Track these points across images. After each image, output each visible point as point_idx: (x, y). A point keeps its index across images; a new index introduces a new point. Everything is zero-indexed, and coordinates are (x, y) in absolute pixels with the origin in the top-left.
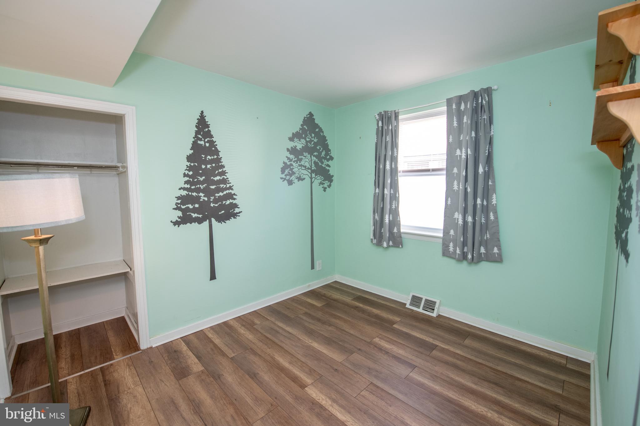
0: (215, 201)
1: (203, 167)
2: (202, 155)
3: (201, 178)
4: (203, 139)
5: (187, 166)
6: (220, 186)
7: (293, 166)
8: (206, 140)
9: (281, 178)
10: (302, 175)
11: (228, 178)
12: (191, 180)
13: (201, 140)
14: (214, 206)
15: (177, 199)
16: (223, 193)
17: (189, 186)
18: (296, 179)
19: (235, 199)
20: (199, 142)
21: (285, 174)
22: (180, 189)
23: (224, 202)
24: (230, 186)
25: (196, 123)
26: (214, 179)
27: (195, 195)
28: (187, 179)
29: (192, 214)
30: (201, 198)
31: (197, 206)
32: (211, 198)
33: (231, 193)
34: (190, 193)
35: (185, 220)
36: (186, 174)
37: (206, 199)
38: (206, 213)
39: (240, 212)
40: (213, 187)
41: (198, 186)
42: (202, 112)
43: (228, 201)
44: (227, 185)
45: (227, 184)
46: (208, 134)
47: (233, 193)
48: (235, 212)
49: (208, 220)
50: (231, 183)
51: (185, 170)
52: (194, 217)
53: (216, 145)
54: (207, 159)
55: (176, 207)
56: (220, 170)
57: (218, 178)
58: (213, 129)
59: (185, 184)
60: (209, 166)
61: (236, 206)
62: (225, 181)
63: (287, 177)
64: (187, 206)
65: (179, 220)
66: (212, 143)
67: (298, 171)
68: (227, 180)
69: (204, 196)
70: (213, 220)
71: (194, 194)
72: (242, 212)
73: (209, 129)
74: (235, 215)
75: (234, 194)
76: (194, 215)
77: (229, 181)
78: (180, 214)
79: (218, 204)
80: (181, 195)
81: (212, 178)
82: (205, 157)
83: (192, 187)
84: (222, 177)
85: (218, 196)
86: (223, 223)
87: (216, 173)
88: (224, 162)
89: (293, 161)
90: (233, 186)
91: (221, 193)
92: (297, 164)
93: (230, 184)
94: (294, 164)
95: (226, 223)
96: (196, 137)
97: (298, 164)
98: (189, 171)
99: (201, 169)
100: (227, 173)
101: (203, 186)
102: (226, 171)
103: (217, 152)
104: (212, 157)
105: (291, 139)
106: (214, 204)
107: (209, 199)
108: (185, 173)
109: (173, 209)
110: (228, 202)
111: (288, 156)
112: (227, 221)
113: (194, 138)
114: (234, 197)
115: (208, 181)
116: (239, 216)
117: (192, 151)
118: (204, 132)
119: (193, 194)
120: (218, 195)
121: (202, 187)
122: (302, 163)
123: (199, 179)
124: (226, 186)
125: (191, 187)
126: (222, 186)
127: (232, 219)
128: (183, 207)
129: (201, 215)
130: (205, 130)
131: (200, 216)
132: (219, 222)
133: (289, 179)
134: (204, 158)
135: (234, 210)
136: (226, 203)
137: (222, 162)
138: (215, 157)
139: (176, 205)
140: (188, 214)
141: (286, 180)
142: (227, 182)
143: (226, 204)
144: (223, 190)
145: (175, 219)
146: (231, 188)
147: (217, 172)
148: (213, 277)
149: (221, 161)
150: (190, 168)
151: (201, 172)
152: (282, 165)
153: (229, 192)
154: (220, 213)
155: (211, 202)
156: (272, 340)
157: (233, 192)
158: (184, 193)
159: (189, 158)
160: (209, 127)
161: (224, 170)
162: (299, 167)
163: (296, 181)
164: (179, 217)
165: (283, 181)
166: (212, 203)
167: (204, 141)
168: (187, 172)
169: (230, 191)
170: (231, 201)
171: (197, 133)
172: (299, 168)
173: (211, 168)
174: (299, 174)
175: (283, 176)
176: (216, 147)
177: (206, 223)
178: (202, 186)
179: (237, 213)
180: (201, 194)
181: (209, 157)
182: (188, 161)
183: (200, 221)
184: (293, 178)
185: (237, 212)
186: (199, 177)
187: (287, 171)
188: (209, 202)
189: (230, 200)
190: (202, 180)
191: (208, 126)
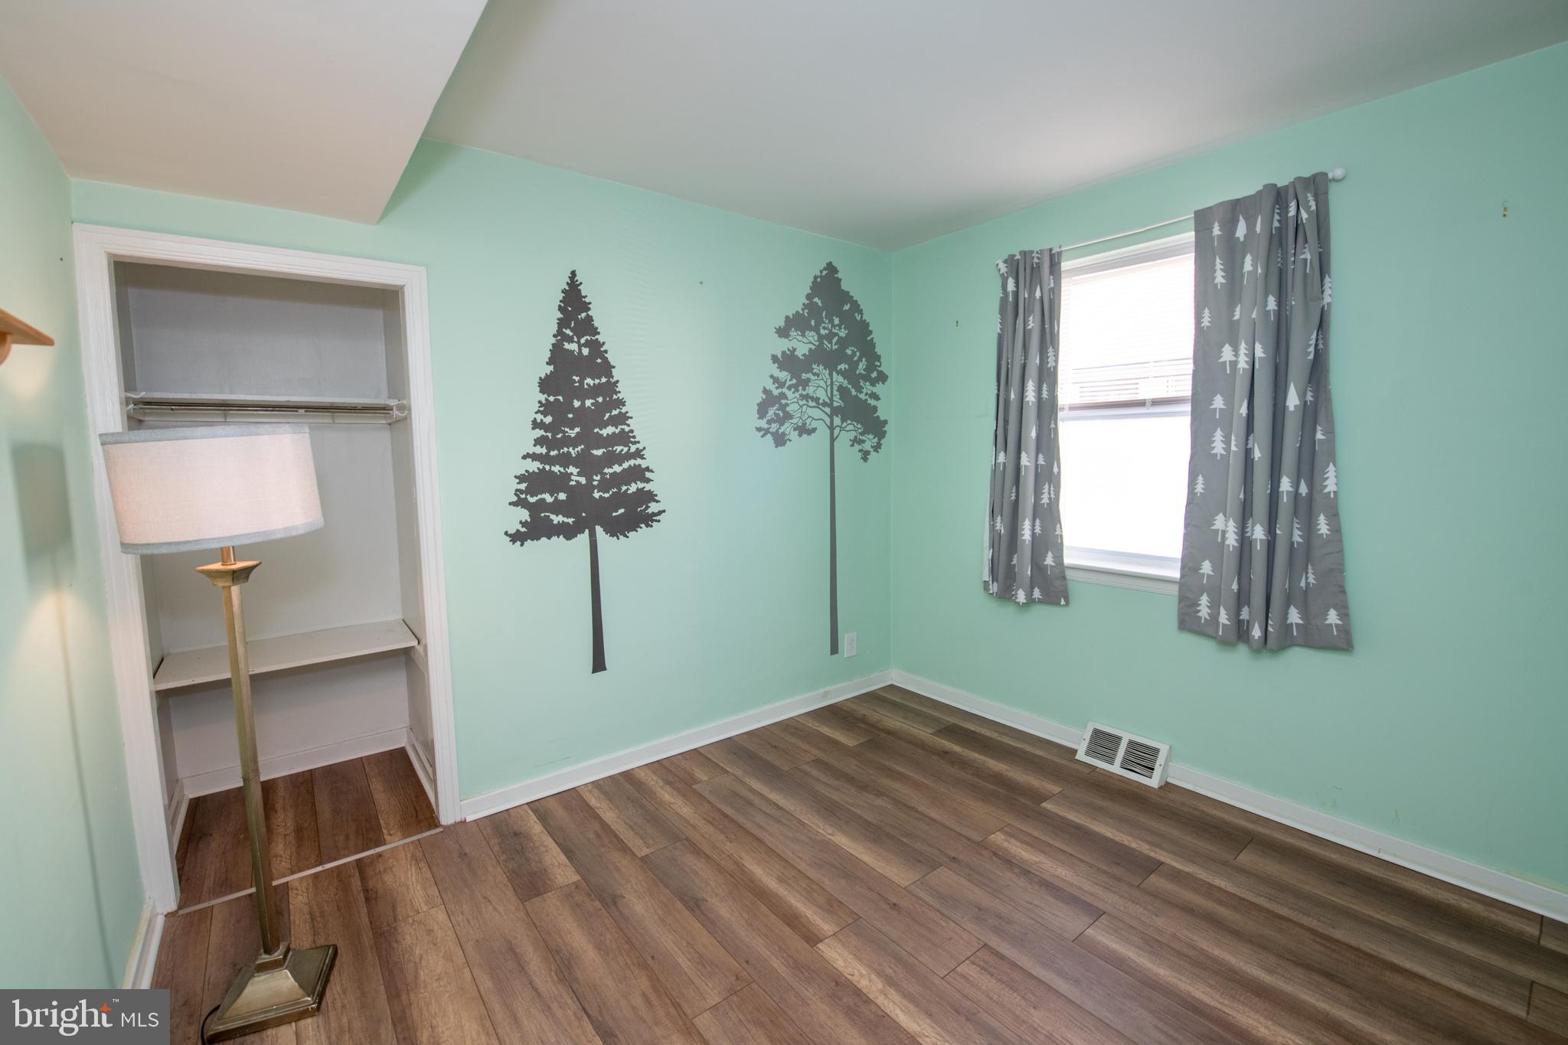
0: (604, 486)
1: (577, 404)
2: (574, 377)
3: (571, 432)
4: (576, 339)
5: (540, 402)
6: (614, 449)
7: (787, 398)
8: (583, 341)
9: (759, 429)
10: (808, 422)
11: (632, 431)
12: (550, 435)
13: (570, 340)
14: (601, 496)
15: (518, 481)
16: (620, 465)
17: (544, 451)
18: (795, 429)
19: (648, 481)
20: (567, 346)
21: (767, 418)
22: (524, 457)
23: (624, 488)
24: (637, 449)
25: (561, 301)
26: (600, 432)
27: (559, 471)
28: (539, 433)
29: (553, 517)
30: (573, 477)
31: (562, 496)
32: (595, 477)
33: (640, 465)
34: (547, 467)
35: (535, 529)
36: (539, 421)
37: (583, 480)
38: (584, 514)
39: (660, 513)
40: (598, 452)
41: (566, 449)
42: (573, 273)
43: (633, 485)
44: (630, 447)
45: (630, 445)
46: (588, 327)
47: (643, 466)
48: (650, 511)
49: (587, 531)
50: (639, 442)
51: (536, 413)
52: (555, 522)
53: (606, 352)
54: (586, 386)
55: (515, 499)
56: (615, 412)
57: (610, 430)
58: (598, 314)
59: (535, 445)
60: (588, 403)
61: (651, 497)
62: (626, 438)
63: (773, 425)
64: (540, 497)
65: (524, 530)
66: (596, 347)
67: (800, 410)
68: (631, 435)
69: (578, 473)
70: (599, 529)
71: (556, 469)
72: (664, 511)
73: (590, 313)
74: (649, 519)
75: (648, 469)
76: (557, 519)
77: (634, 437)
78: (524, 515)
79: (611, 492)
80: (527, 471)
81: (596, 430)
82: (581, 382)
83: (553, 453)
84: (620, 427)
85: (611, 474)
86: (621, 537)
87: (605, 419)
88: (624, 391)
89: (787, 385)
90: (644, 448)
91: (616, 465)
92: (797, 395)
93: (637, 446)
94: (789, 394)
95: (628, 537)
96: (559, 332)
97: (800, 392)
98: (545, 414)
99: (573, 410)
100: (631, 418)
101: (576, 449)
102: (627, 412)
103: (607, 369)
104: (597, 381)
105: (782, 332)
106: (601, 494)
107: (590, 480)
108: (535, 419)
109: (510, 504)
110: (633, 488)
111: (775, 375)
112: (631, 534)
113: (555, 336)
114: (648, 475)
115: (589, 439)
116: (659, 521)
117: (551, 368)
118: (577, 321)
119: (553, 468)
120: (610, 471)
121: (573, 452)
122: (810, 390)
123: (567, 432)
124: (629, 449)
125: (549, 452)
126: (619, 448)
127: (641, 528)
128: (532, 500)
129: (573, 520)
130: (579, 317)
131: (570, 521)
132: (612, 535)
133: (777, 431)
134: (577, 384)
135: (648, 507)
136: (628, 489)
137: (619, 392)
138: (604, 380)
139: (516, 494)
140: (542, 515)
141: (770, 433)
142: (632, 439)
143: (629, 492)
144: (620, 459)
145: (514, 527)
146: (639, 454)
147: (607, 415)
148: (599, 665)
149: (618, 390)
150: (546, 408)
151: (570, 416)
152: (760, 397)
153: (635, 465)
154: (614, 514)
155: (595, 487)
156: (736, 822)
157: (644, 464)
158: (534, 466)
159: (545, 385)
160: (590, 309)
161: (623, 411)
162: (802, 400)
163: (794, 435)
164: (523, 524)
165: (762, 437)
166: (596, 491)
167: (578, 342)
168: (539, 417)
169: (639, 461)
170: (640, 485)
171: (562, 324)
172: (801, 403)
173: (593, 408)
174: (800, 417)
175: (763, 424)
176: (606, 355)
177: (583, 538)
178: (573, 449)
179: (654, 515)
180: (572, 470)
181: (589, 381)
182: (542, 391)
183: (569, 532)
184: (787, 428)
185: (653, 513)
186: (566, 429)
187: (771, 412)
188: (589, 487)
189: (638, 483)
190: (573, 435)
191: (586, 307)
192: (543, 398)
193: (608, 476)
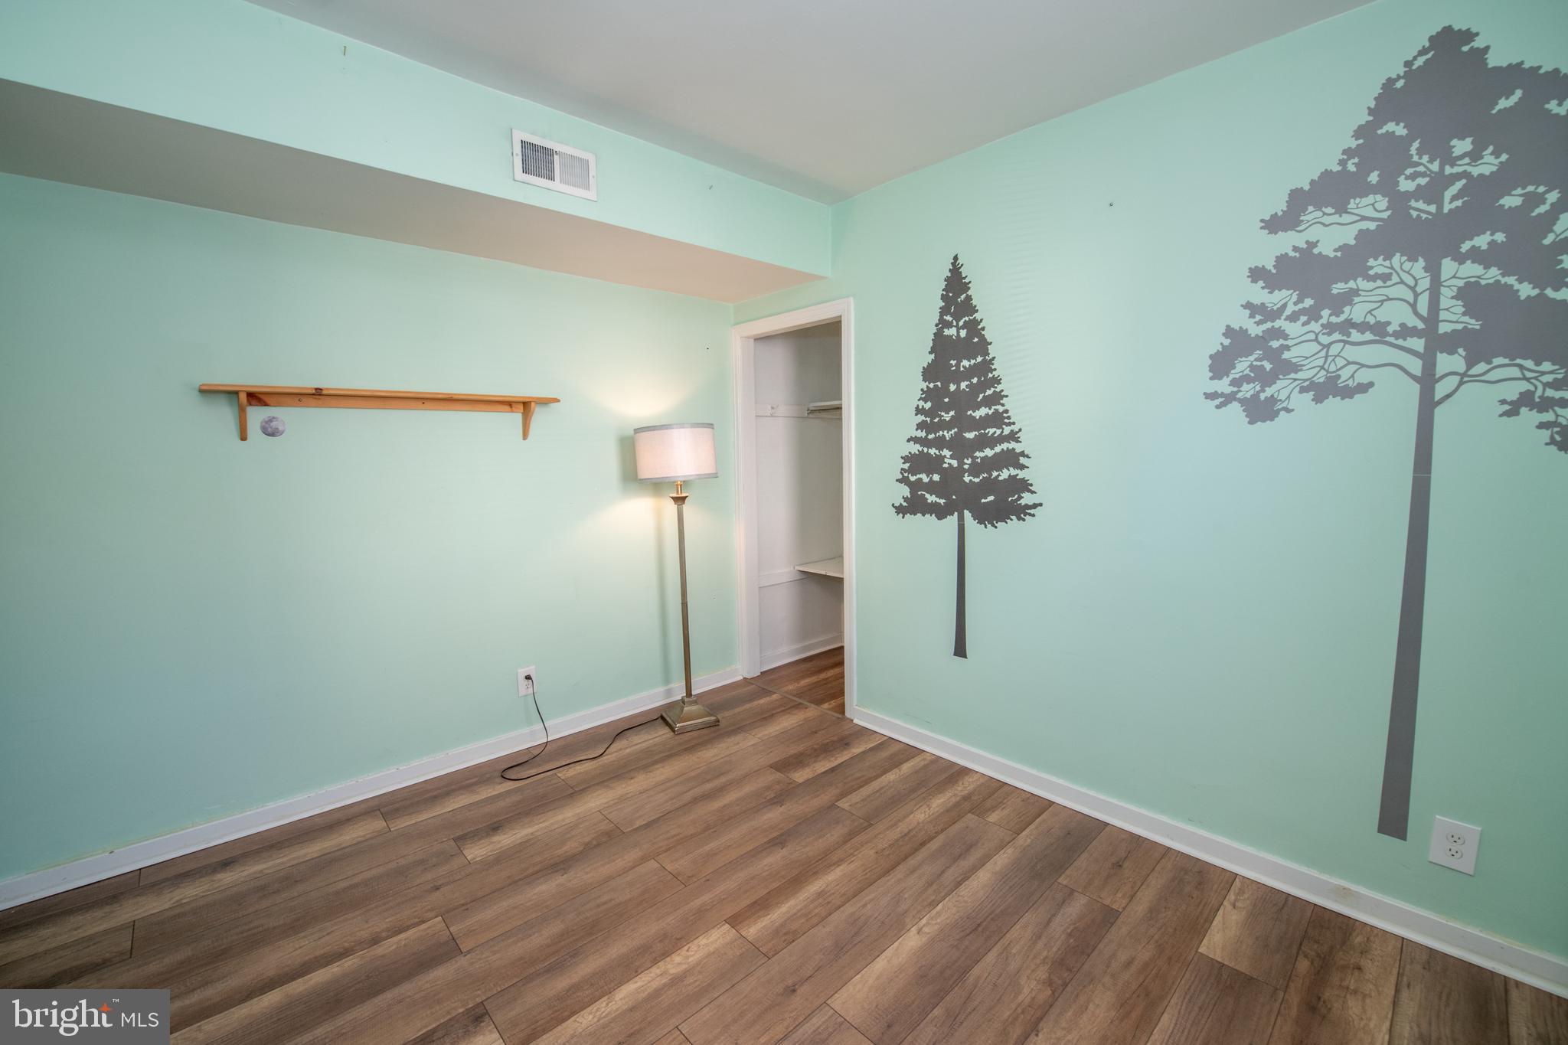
0: (975, 470)
1: (953, 387)
2: (952, 362)
3: (947, 415)
4: (955, 324)
5: (922, 390)
6: (987, 432)
7: (1286, 337)
8: (961, 323)
9: (1210, 396)
10: (1345, 374)
11: (1006, 411)
12: (928, 419)
13: (949, 325)
14: (971, 480)
15: (903, 461)
16: (992, 449)
17: (923, 434)
18: (1303, 390)
19: (1022, 467)
20: (947, 332)
21: (1231, 376)
22: (909, 441)
23: (995, 474)
24: (1012, 431)
25: (943, 290)
26: (973, 414)
27: (935, 453)
28: (921, 418)
29: (927, 496)
30: (946, 460)
31: (936, 477)
32: (966, 461)
33: (1014, 449)
34: (925, 450)
35: (912, 506)
36: (920, 407)
37: (955, 463)
38: (954, 497)
39: (1035, 506)
40: (970, 435)
41: (941, 433)
42: (956, 258)
43: (1005, 470)
44: (1003, 429)
45: (1004, 426)
46: (969, 308)
47: (1018, 451)
48: (1023, 502)
49: (956, 513)
50: (1014, 423)
51: (919, 400)
52: (929, 501)
53: (983, 329)
54: (962, 369)
55: (900, 477)
56: (989, 392)
57: (983, 411)
58: (978, 294)
59: (917, 430)
60: (963, 385)
61: (1024, 486)
62: (999, 419)
63: (1245, 387)
64: (918, 476)
65: (905, 504)
66: (974, 327)
67: (1323, 353)
68: (1005, 415)
69: (951, 455)
70: (967, 513)
71: (933, 451)
72: (1041, 505)
73: (969, 293)
74: (1022, 512)
75: (1022, 454)
76: (931, 498)
77: (1009, 418)
78: (906, 491)
79: (981, 478)
80: (910, 453)
81: (969, 413)
82: (958, 365)
83: (931, 436)
84: (993, 407)
85: (982, 458)
86: (989, 526)
87: (979, 400)
88: (1000, 369)
89: (1288, 312)
90: (1020, 430)
91: (988, 449)
92: (1315, 326)
93: (1012, 427)
94: (1293, 329)
95: (996, 527)
96: (941, 321)
97: (1324, 321)
98: (925, 400)
99: (948, 393)
100: (1007, 396)
101: (950, 432)
102: (1002, 391)
103: (983, 346)
104: (973, 362)
105: (1273, 225)
106: (971, 478)
107: (961, 463)
108: (918, 406)
109: (897, 480)
110: (1005, 474)
111: (1257, 301)
112: (999, 525)
113: (937, 325)
114: (1022, 460)
115: (963, 422)
116: (1033, 515)
117: (932, 356)
118: (957, 305)
119: (930, 451)
120: (982, 454)
121: (948, 435)
122: (1357, 312)
123: (943, 416)
124: (1002, 432)
125: (927, 435)
126: (991, 431)
127: (1012, 520)
128: (913, 479)
129: (944, 501)
130: (959, 300)
131: (942, 501)
132: (980, 522)
133: (1256, 396)
134: (954, 368)
135: (1020, 498)
136: (999, 475)
137: (995, 370)
138: (979, 359)
139: (901, 473)
140: (919, 493)
141: (1241, 401)
142: (1006, 421)
143: (1000, 478)
144: (992, 442)
145: (899, 501)
146: (1013, 437)
147: (981, 396)
148: (960, 650)
149: (993, 367)
150: (927, 395)
151: (946, 400)
152: (1217, 342)
153: (1007, 448)
154: (983, 501)
155: (965, 471)
157: (1018, 448)
158: (915, 448)
159: (928, 374)
160: (969, 288)
161: (998, 390)
162: (1329, 334)
163: (1302, 402)
164: (905, 499)
165: (1218, 407)
166: (966, 475)
167: (957, 326)
168: (921, 403)
169: (1012, 445)
170: (1013, 471)
171: (944, 311)
172: (1325, 339)
173: (967, 390)
174: (1322, 368)
175: (1223, 386)
176: (983, 333)
177: (952, 520)
178: (948, 433)
179: (1028, 507)
180: (946, 453)
181: (965, 363)
182: (925, 380)
183: (941, 513)
184: (1281, 388)
185: (1027, 505)
186: (943, 414)
187: (1242, 366)
188: (960, 470)
189: (1011, 469)
190: (948, 419)
191: (965, 287)
192: (924, 385)
193: (979, 460)
